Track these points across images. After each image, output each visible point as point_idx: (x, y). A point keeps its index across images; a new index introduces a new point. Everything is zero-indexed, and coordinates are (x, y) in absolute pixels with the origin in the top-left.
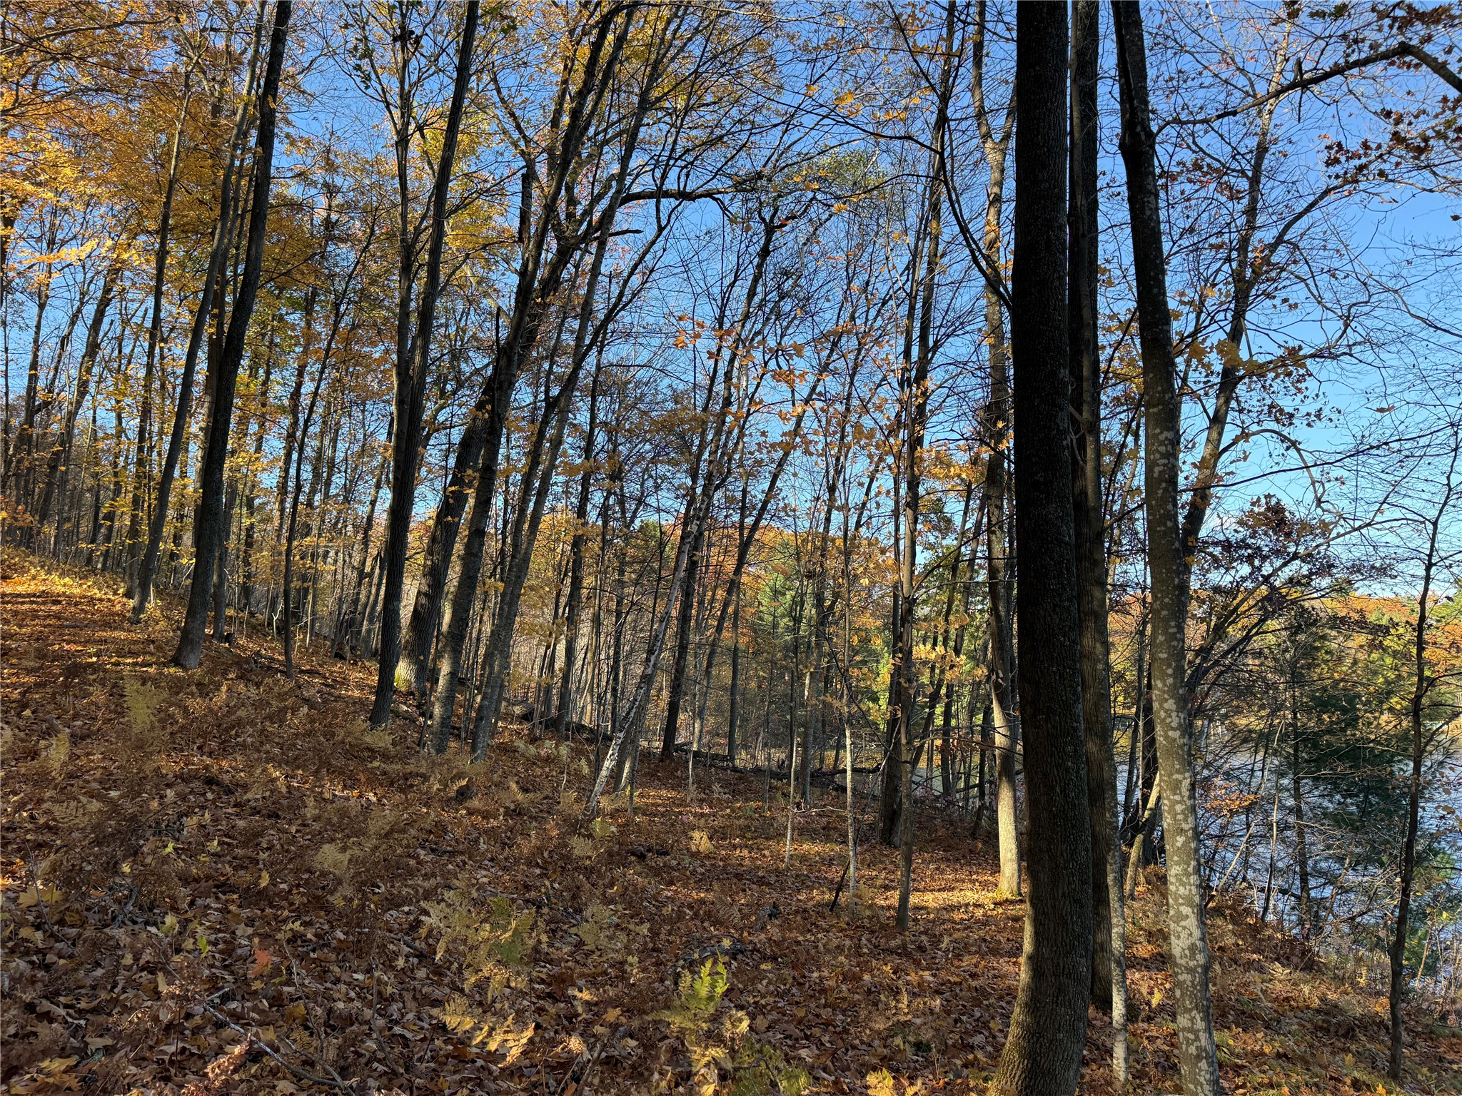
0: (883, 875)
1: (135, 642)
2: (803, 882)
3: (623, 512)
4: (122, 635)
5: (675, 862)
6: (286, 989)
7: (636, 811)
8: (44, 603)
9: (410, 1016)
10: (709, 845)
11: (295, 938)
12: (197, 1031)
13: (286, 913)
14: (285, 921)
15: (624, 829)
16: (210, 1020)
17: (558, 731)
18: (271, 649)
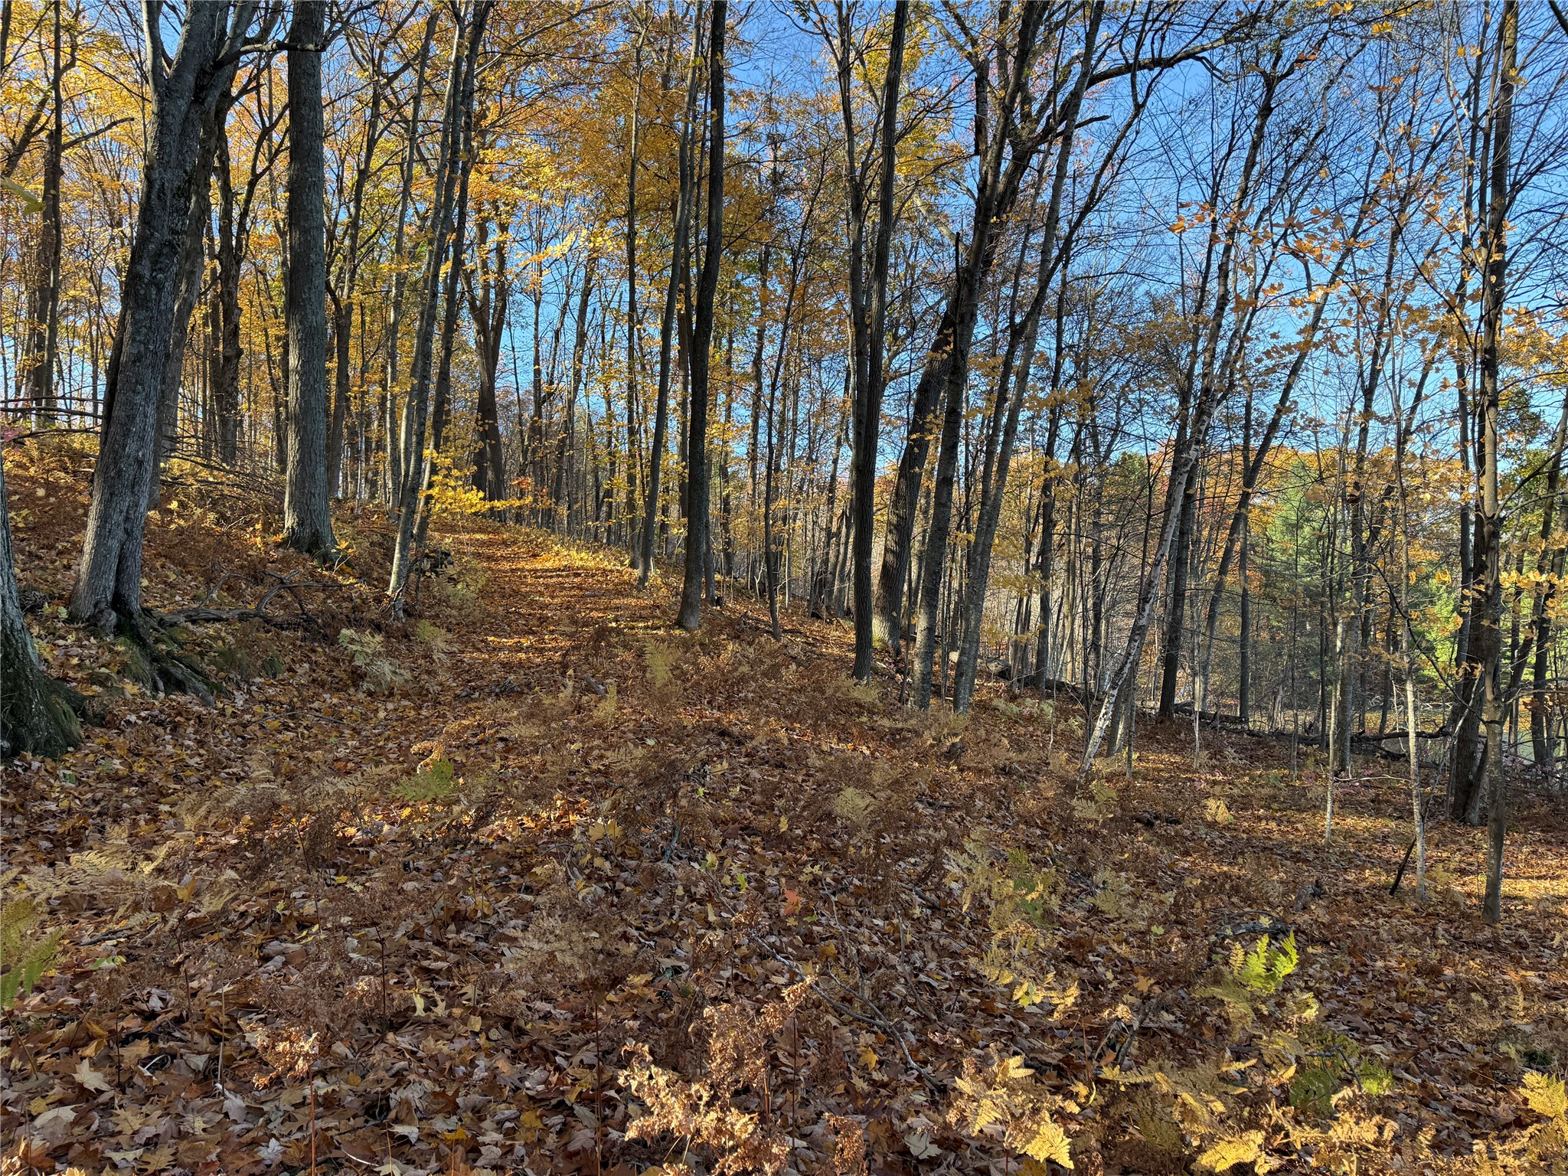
0: (1458, 857)
1: (644, 608)
2: (1349, 861)
3: (1096, 446)
4: (633, 601)
5: (1188, 832)
6: (815, 928)
7: (1135, 775)
8: (567, 576)
9: (932, 965)
10: (1227, 815)
11: (815, 881)
12: (745, 959)
13: (805, 858)
14: (804, 864)
15: (1125, 794)
16: (754, 951)
17: (1038, 689)
18: (754, 610)
